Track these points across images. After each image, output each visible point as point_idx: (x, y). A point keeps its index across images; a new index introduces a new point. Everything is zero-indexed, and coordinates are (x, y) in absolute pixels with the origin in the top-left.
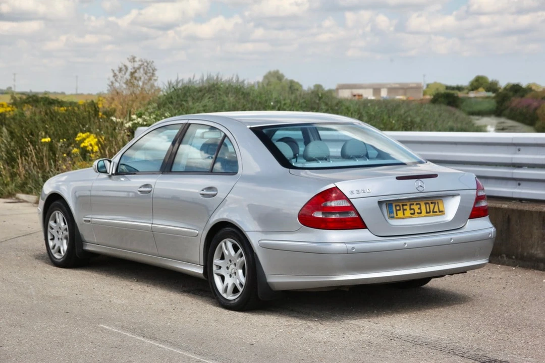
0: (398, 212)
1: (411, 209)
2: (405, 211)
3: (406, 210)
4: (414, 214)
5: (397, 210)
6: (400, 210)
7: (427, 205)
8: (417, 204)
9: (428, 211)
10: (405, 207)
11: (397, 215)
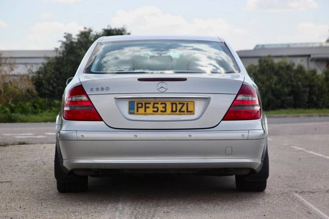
0: (139, 109)
1: (154, 107)
2: (147, 109)
3: (149, 107)
4: (157, 111)
5: (138, 108)
6: (142, 107)
7: (174, 106)
8: (161, 104)
9: (174, 110)
10: (147, 105)
11: (137, 111)
